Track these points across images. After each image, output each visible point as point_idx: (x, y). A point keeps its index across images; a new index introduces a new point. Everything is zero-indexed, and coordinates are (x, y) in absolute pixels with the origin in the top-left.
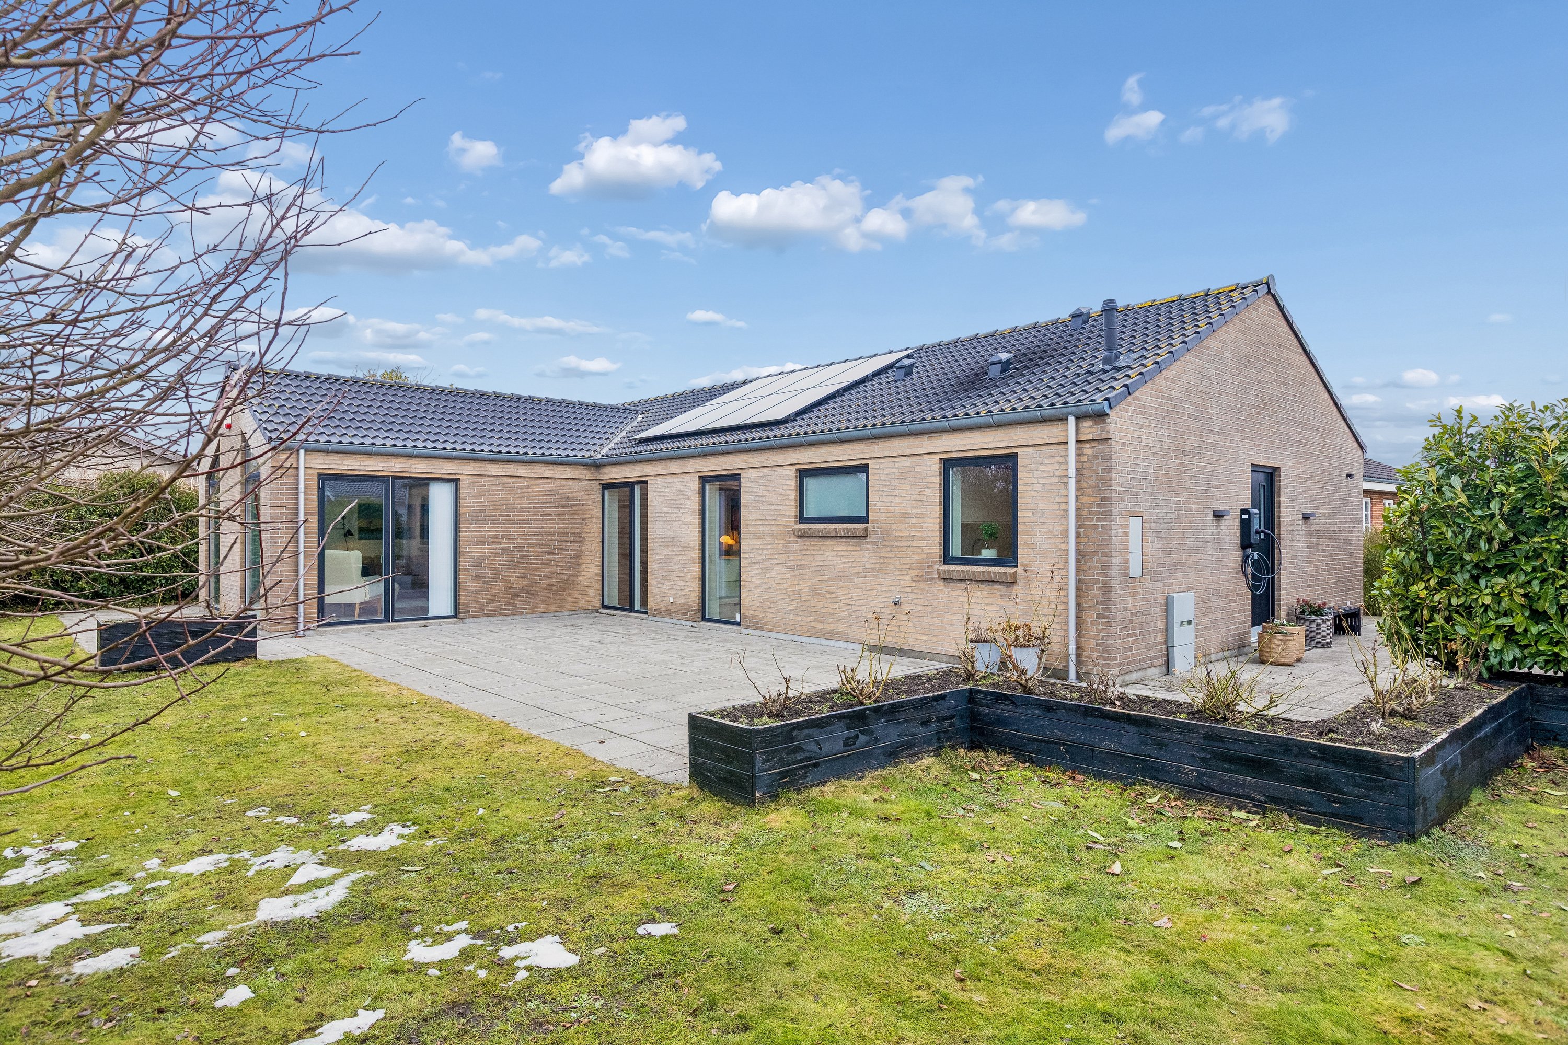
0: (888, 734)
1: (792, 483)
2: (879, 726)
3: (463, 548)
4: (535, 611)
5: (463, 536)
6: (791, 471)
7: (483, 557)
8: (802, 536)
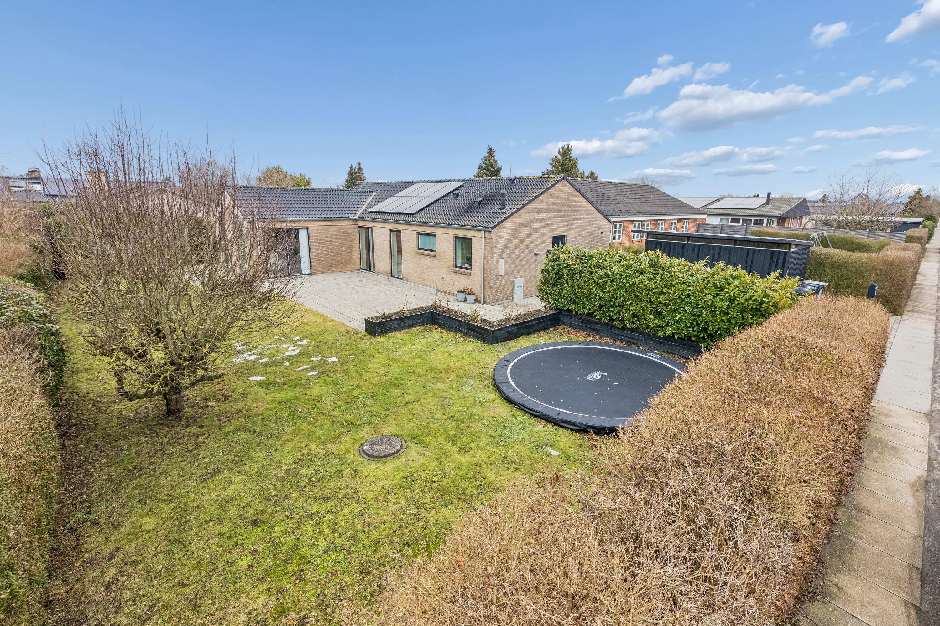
0: (409, 322)
1: (416, 236)
2: (407, 321)
3: (312, 251)
4: (337, 271)
5: (311, 247)
6: (415, 233)
7: (318, 254)
8: (419, 254)
